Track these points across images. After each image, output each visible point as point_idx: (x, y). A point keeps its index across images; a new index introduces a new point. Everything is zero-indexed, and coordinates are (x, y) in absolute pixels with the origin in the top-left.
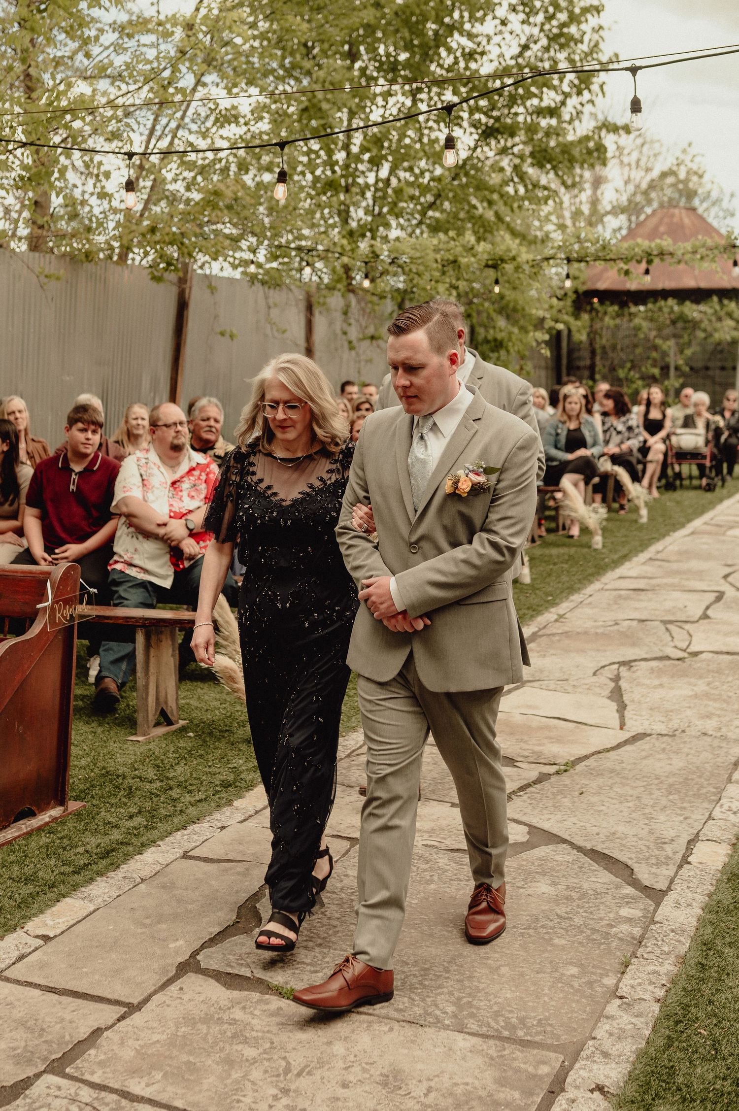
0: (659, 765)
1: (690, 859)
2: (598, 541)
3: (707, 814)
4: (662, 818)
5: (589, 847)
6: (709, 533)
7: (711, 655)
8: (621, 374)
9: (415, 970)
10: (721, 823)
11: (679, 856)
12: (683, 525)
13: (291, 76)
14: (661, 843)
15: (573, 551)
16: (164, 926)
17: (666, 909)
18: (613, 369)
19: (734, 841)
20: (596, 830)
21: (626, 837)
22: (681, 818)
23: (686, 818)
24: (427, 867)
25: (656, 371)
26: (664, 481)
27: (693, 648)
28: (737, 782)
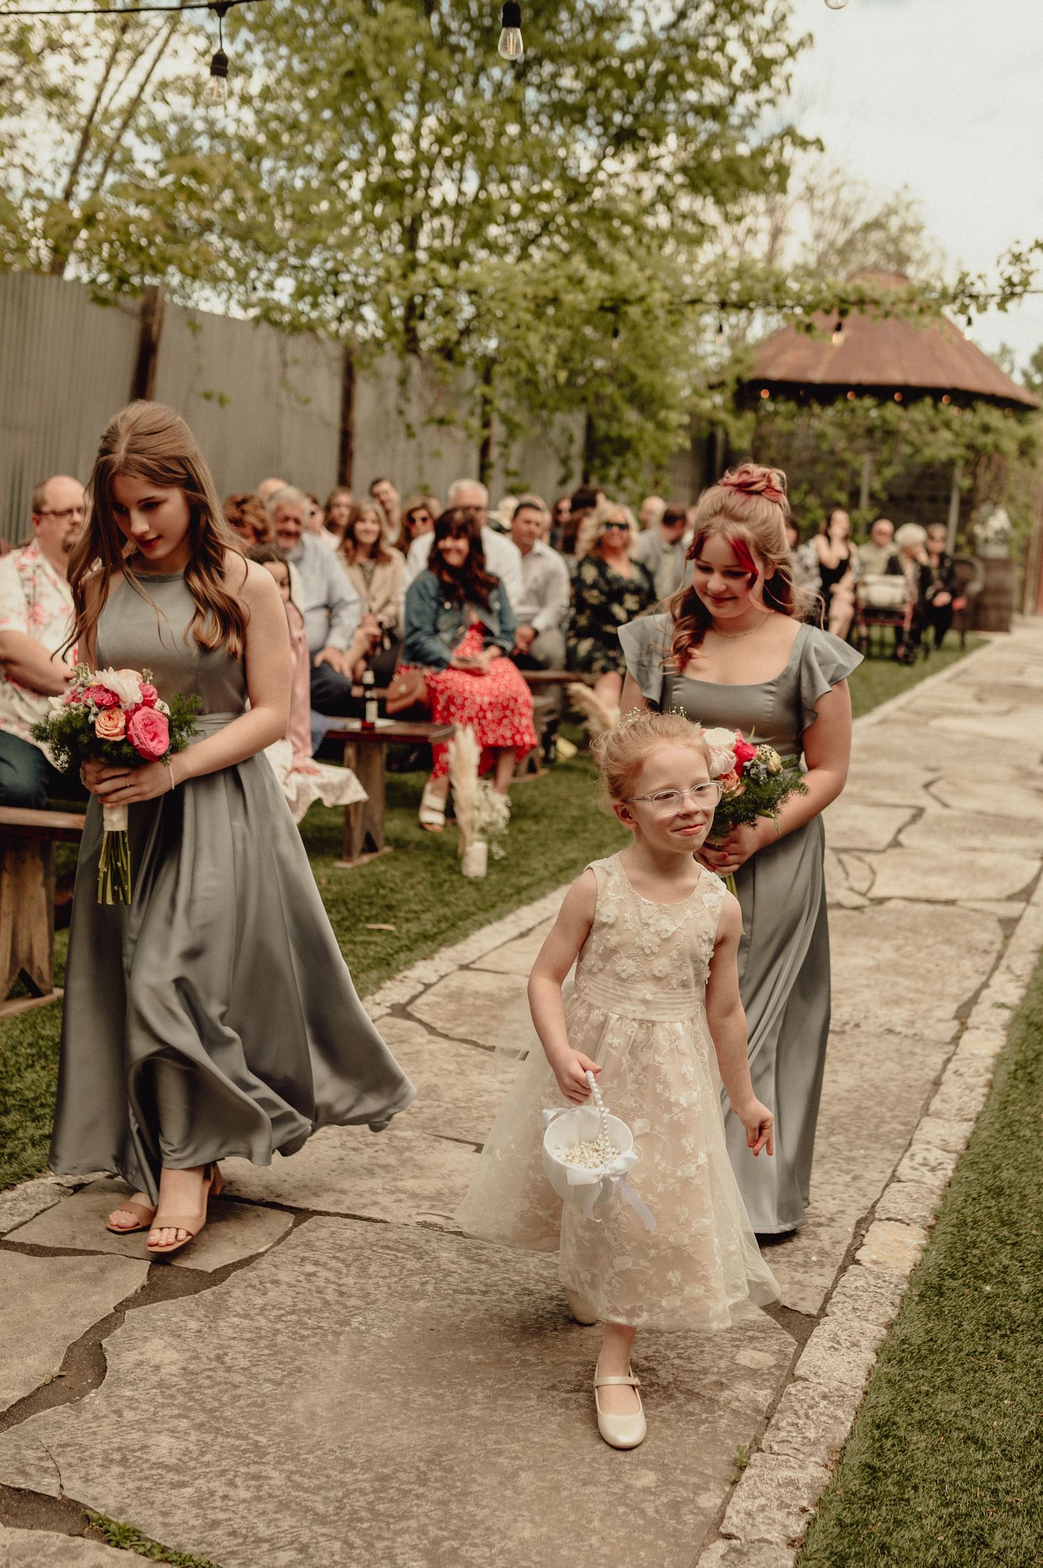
1: (859, 1255)
3: (890, 1171)
6: (907, 723)
7: (902, 904)
10: (910, 1188)
11: (842, 1250)
14: (813, 1224)
19: (931, 1222)
22: (848, 1178)
23: (855, 1178)
24: (418, 1265)
27: (878, 892)
28: (938, 1115)
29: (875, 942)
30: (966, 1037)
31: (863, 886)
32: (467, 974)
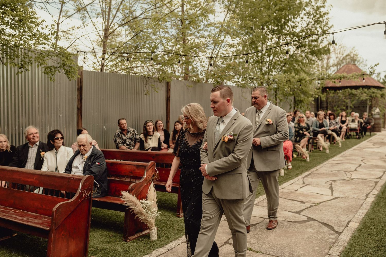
0: (342, 205)
1: (348, 226)
2: (328, 151)
3: (353, 216)
4: (341, 216)
5: (322, 222)
6: (358, 150)
7: (357, 179)
8: (335, 108)
9: (279, 246)
10: (357, 218)
11: (345, 225)
12: (351, 148)
13: (247, 35)
14: (341, 222)
15: (321, 154)
16: (221, 234)
17: (342, 236)
18: (333, 107)
19: (360, 222)
20: (324, 218)
21: (332, 220)
22: (347, 217)
25: (344, 108)
26: (346, 137)
27: (352, 178)
28: (362, 209)
29: (351, 185)
30: (367, 199)
31: (350, 177)
32: (283, 190)
